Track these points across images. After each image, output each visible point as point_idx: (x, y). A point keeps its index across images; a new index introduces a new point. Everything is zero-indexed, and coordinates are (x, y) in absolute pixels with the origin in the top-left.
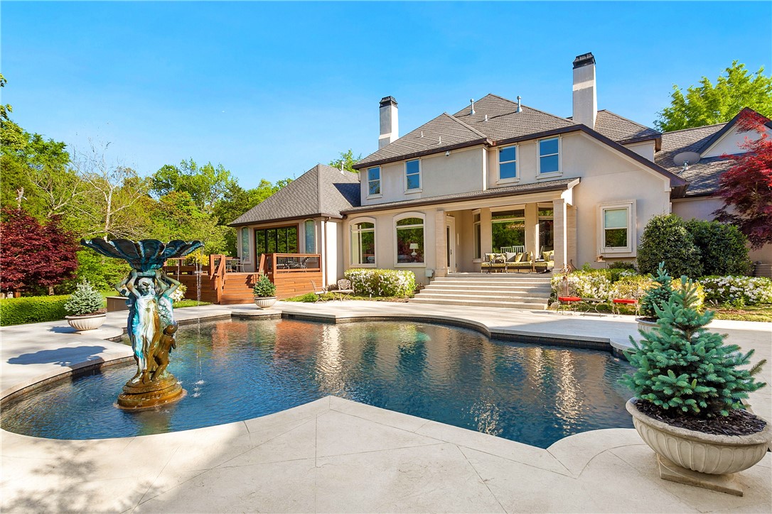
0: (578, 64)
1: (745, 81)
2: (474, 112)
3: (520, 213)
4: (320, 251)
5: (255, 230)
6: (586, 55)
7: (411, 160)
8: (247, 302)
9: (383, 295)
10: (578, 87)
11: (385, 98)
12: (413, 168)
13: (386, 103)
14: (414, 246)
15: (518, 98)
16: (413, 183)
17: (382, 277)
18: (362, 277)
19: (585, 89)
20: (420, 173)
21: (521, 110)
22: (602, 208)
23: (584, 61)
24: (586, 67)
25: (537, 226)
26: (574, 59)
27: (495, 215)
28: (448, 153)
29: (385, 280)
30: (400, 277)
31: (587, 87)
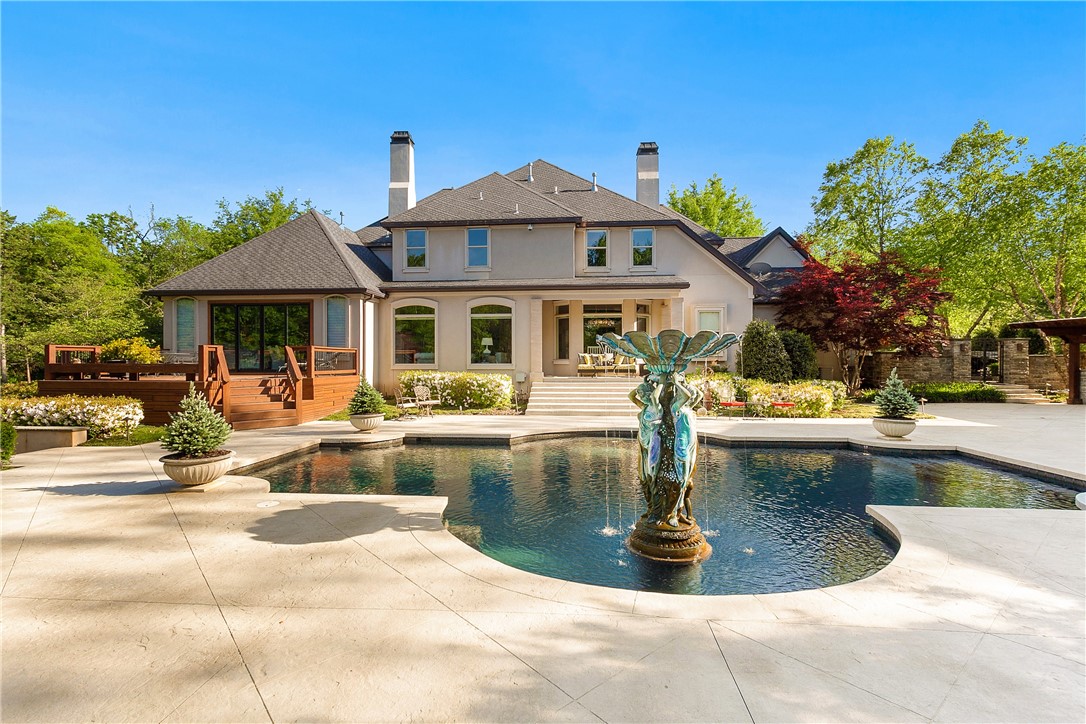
0: (642, 151)
1: (723, 194)
2: (532, 179)
3: (617, 308)
4: (356, 343)
5: (212, 305)
6: (650, 144)
7: (477, 228)
8: (280, 423)
9: (472, 406)
10: (643, 175)
11: (399, 133)
12: (478, 239)
13: (401, 140)
14: (488, 341)
15: (594, 175)
16: (478, 258)
17: (475, 383)
18: (436, 382)
19: (652, 180)
20: (489, 246)
21: (596, 189)
22: (697, 310)
23: (648, 150)
24: (651, 156)
25: (635, 324)
26: (639, 145)
27: (588, 309)
28: (530, 227)
29: (479, 386)
30: (502, 382)
31: (653, 177)
